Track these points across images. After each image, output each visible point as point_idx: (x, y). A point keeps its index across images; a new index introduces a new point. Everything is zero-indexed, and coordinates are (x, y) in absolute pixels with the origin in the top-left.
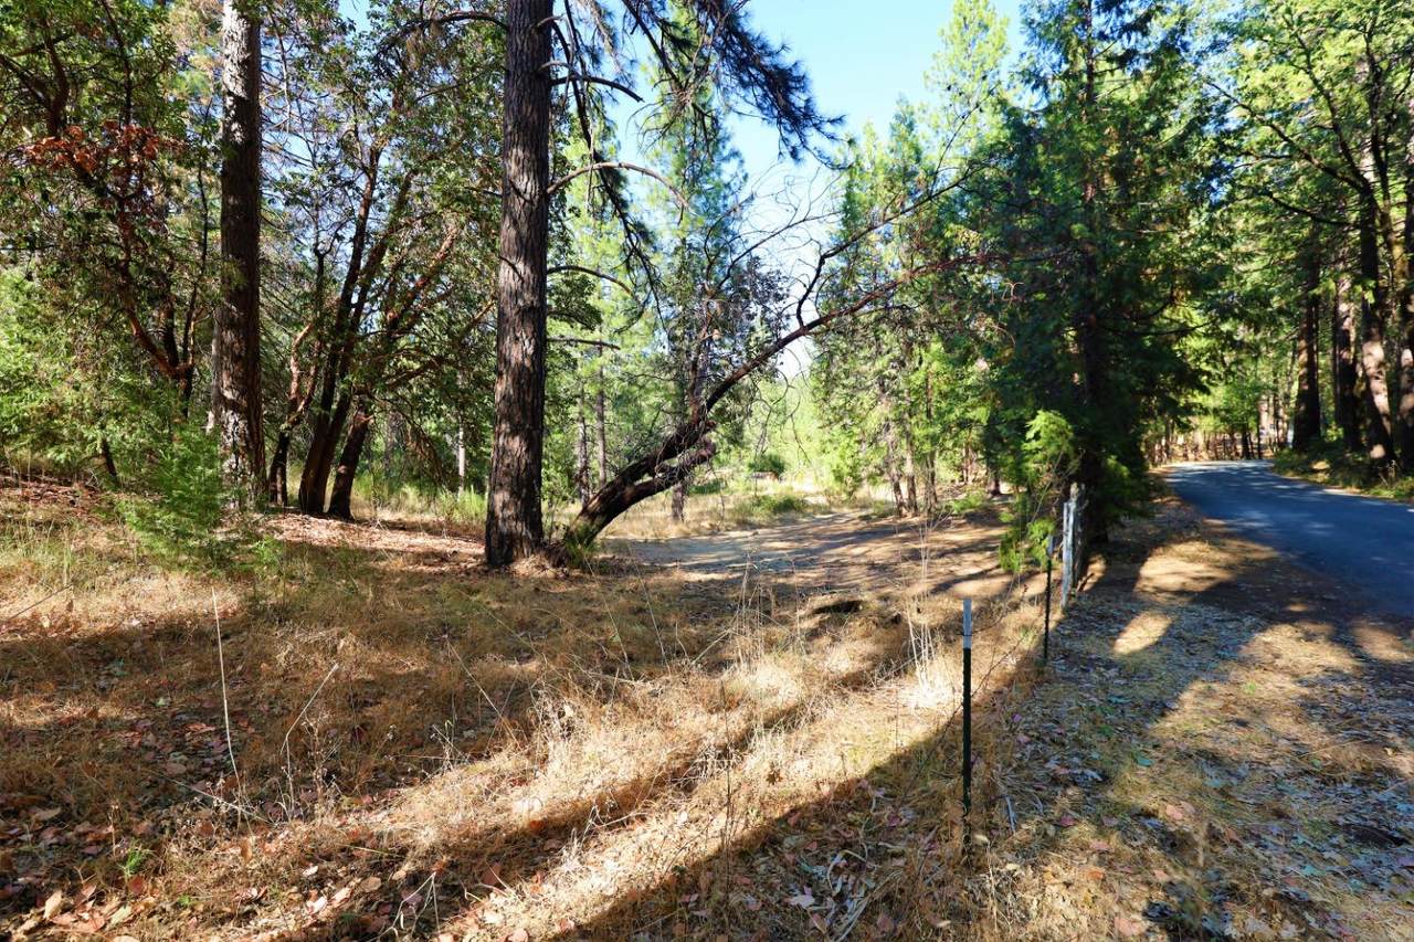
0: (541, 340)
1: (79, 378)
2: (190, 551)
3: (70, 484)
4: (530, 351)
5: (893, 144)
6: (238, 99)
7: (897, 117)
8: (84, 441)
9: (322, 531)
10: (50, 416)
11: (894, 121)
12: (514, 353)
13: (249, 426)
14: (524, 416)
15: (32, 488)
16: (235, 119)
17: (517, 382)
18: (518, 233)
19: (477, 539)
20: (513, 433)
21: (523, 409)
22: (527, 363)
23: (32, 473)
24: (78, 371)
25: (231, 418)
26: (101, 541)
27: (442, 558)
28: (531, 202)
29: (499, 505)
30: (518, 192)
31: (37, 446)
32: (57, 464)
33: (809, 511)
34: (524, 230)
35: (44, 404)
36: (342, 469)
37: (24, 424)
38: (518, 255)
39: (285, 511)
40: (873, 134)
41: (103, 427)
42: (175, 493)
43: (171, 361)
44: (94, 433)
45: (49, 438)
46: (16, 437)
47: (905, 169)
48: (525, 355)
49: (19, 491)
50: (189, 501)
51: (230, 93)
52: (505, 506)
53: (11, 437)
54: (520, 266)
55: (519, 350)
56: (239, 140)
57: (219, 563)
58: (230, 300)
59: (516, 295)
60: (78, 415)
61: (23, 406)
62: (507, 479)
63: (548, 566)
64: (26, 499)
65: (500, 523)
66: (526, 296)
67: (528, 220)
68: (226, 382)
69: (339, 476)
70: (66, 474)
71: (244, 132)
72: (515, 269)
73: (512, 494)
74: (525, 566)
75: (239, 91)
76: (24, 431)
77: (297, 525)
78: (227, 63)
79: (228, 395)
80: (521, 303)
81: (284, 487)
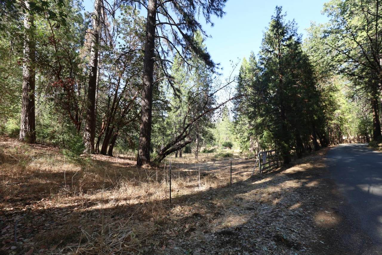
0: (150, 116)
1: (59, 125)
2: (74, 160)
3: (56, 147)
4: (147, 118)
5: (250, 63)
6: (93, 67)
7: (251, 56)
8: (59, 138)
9: (104, 158)
10: (53, 133)
11: (250, 57)
12: (144, 119)
13: (91, 135)
14: (146, 133)
15: (48, 148)
16: (92, 71)
17: (144, 125)
18: (145, 93)
19: (135, 160)
20: (143, 136)
21: (146, 131)
22: (147, 121)
23: (49, 145)
24: (58, 124)
25: (88, 133)
26: (59, 158)
27: (128, 164)
28: (148, 87)
29: (140, 152)
30: (146, 85)
31: (50, 139)
32: (53, 143)
33: (233, 157)
34: (147, 93)
35: (52, 130)
36: (111, 145)
37: (48, 134)
38: (145, 98)
39: (98, 154)
40: (246, 60)
41: (63, 135)
42: (72, 148)
43: (77, 121)
44: (61, 136)
45: (53, 137)
46: (47, 137)
47: (253, 69)
48: (146, 119)
49: (46, 148)
50: (75, 150)
51: (91, 66)
52: (141, 153)
53: (46, 137)
54: (146, 100)
55: (145, 118)
56: (92, 75)
57: (80, 162)
58: (89, 108)
59: (144, 106)
60: (58, 133)
61: (48, 131)
62: (142, 147)
63: (149, 166)
64: (47, 150)
65: (140, 156)
66: (147, 106)
67: (148, 90)
68: (87, 126)
69: (110, 146)
70: (55, 145)
71: (94, 74)
72: (145, 101)
73: (143, 150)
74: (144, 166)
75: (93, 65)
76: (48, 136)
77: (100, 157)
78: (91, 60)
79: (87, 128)
80: (146, 108)
81: (98, 148)
